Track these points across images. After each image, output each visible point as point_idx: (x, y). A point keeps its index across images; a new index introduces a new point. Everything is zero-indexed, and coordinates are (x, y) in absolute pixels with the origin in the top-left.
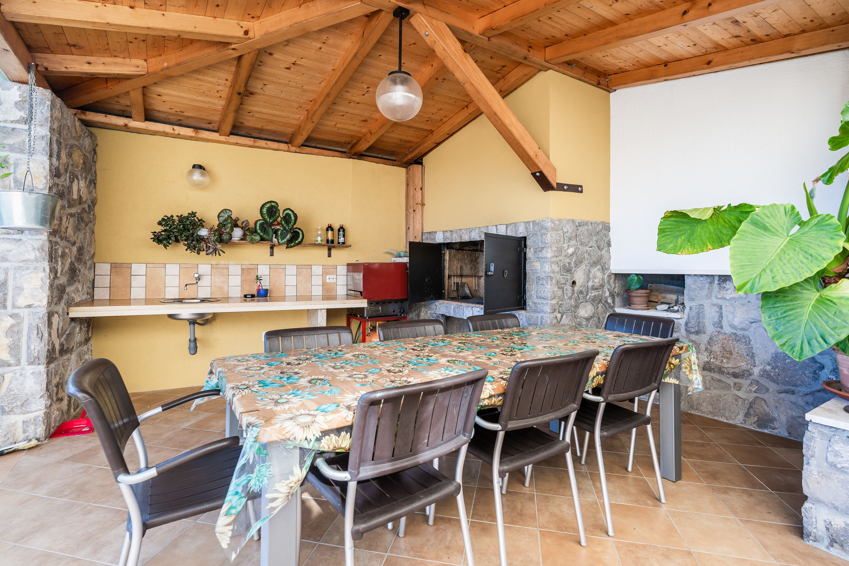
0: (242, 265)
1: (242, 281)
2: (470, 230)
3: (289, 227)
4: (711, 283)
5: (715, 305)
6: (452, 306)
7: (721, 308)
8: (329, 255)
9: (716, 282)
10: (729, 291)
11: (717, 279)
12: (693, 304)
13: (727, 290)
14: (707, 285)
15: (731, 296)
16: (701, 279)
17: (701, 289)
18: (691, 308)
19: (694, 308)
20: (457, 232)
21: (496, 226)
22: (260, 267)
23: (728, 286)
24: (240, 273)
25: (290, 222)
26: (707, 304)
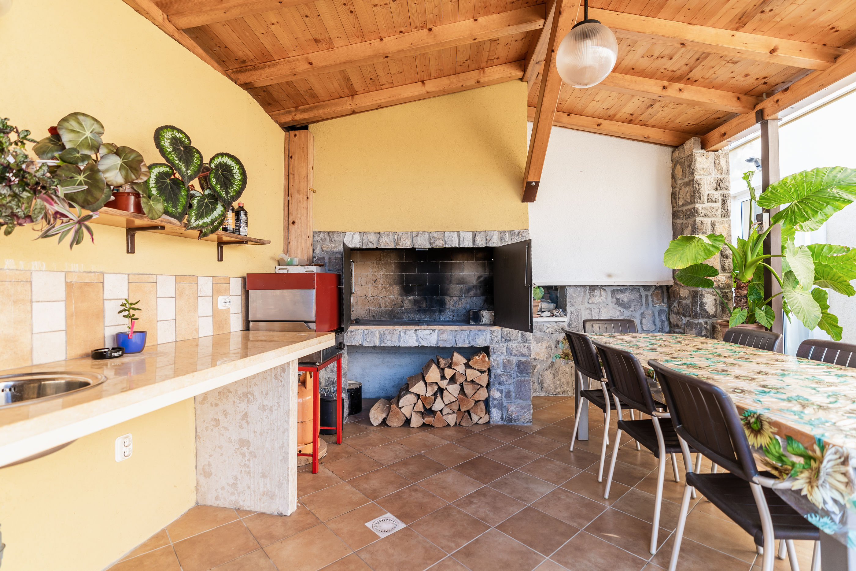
0: (67, 273)
1: (69, 317)
2: (414, 236)
3: (227, 193)
4: (585, 292)
5: (587, 309)
6: (377, 333)
7: (591, 311)
8: (220, 258)
9: (588, 291)
10: (597, 298)
11: (588, 288)
12: (573, 309)
13: (595, 297)
14: (582, 293)
15: (597, 301)
16: (579, 289)
17: (579, 296)
18: (571, 312)
19: (574, 313)
20: (388, 235)
21: (458, 232)
22: (108, 279)
23: (596, 294)
24: (62, 294)
25: (232, 184)
26: (582, 307)
